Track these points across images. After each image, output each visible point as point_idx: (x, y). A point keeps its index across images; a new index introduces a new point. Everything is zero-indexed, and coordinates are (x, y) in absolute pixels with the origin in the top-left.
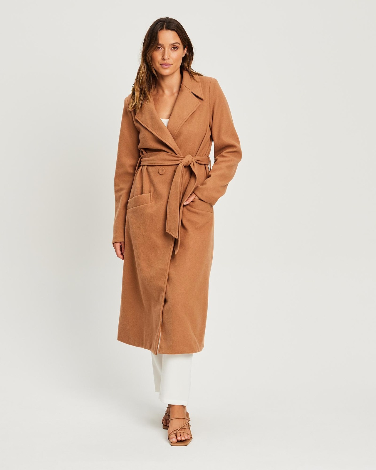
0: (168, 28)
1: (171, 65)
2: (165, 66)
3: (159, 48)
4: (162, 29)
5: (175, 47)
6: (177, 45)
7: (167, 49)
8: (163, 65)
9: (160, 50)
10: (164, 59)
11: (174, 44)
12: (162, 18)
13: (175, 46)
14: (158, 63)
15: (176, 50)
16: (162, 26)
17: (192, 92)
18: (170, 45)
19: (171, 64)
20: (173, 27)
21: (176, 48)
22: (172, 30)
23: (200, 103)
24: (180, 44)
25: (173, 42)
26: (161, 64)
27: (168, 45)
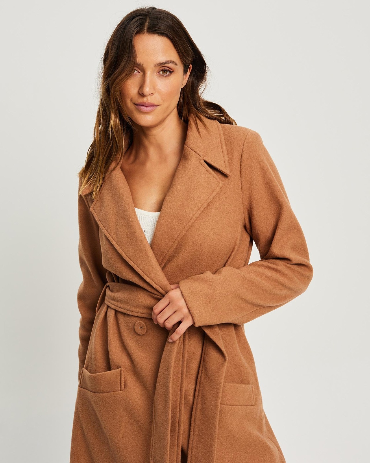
0: (153, 30)
1: (157, 106)
2: (144, 109)
3: (132, 71)
4: (140, 31)
5: (167, 71)
6: (171, 65)
7: (148, 73)
8: (140, 106)
9: (136, 75)
10: (142, 95)
11: (165, 63)
12: (143, 8)
13: (166, 68)
14: (131, 100)
15: (168, 76)
16: (142, 25)
17: (205, 161)
18: (155, 66)
19: (156, 104)
20: (163, 28)
21: (168, 73)
22: (161, 34)
23: (221, 184)
24: (176, 65)
25: (162, 59)
26: (136, 103)
27: (152, 66)
